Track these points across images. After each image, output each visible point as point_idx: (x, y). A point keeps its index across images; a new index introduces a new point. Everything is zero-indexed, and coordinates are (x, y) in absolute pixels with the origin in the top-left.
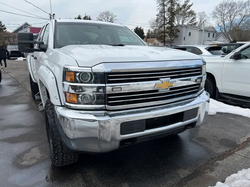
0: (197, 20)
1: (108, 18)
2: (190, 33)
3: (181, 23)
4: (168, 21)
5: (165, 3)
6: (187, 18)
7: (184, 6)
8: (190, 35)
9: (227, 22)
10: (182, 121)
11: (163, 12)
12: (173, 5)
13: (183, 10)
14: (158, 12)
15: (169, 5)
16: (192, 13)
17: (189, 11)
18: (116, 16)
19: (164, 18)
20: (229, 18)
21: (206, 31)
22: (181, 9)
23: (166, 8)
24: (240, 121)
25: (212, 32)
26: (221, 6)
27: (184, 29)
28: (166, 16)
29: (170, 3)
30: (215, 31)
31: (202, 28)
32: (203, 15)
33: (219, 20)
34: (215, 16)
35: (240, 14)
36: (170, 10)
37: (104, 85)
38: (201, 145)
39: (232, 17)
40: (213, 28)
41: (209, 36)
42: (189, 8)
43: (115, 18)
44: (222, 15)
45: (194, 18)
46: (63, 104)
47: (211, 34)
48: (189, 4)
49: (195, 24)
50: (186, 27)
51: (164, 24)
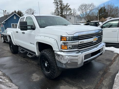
0: (72, 12)
1: (31, 12)
2: (70, 18)
3: (65, 14)
4: (60, 13)
5: (58, 4)
6: (68, 11)
7: (66, 6)
8: (70, 19)
9: (84, 13)
10: (100, 53)
11: (57, 9)
12: (61, 6)
13: (66, 8)
14: (55, 9)
15: (60, 6)
16: (70, 9)
17: (68, 8)
18: (35, 11)
19: (58, 11)
20: (85, 11)
21: (77, 17)
22: (65, 7)
23: (59, 7)
24: (107, 52)
25: (79, 17)
26: (81, 6)
27: (68, 16)
28: (59, 11)
29: (60, 5)
30: (80, 17)
31: (75, 16)
32: (74, 10)
33: (81, 12)
34: (79, 10)
35: (89, 9)
36: (61, 8)
37: (78, 41)
38: (100, 62)
39: (86, 11)
40: (79, 15)
41: (78, 19)
42: (68, 7)
43: (35, 12)
44: (82, 10)
45: (71, 11)
46: (60, 50)
47: (79, 18)
48: (68, 5)
49: (72, 14)
50: (68, 15)
51: (59, 14)
